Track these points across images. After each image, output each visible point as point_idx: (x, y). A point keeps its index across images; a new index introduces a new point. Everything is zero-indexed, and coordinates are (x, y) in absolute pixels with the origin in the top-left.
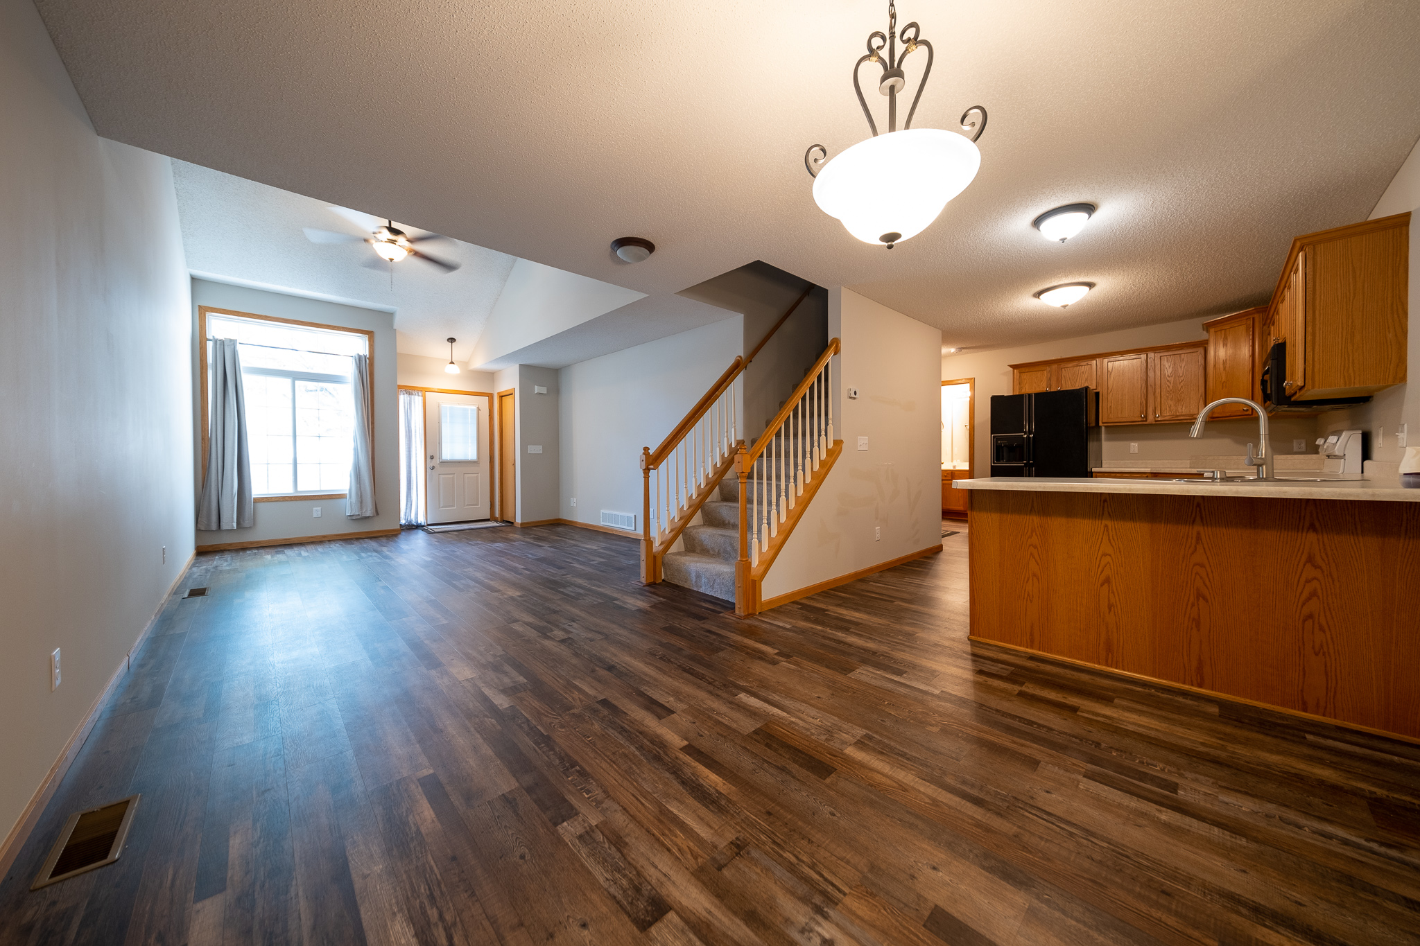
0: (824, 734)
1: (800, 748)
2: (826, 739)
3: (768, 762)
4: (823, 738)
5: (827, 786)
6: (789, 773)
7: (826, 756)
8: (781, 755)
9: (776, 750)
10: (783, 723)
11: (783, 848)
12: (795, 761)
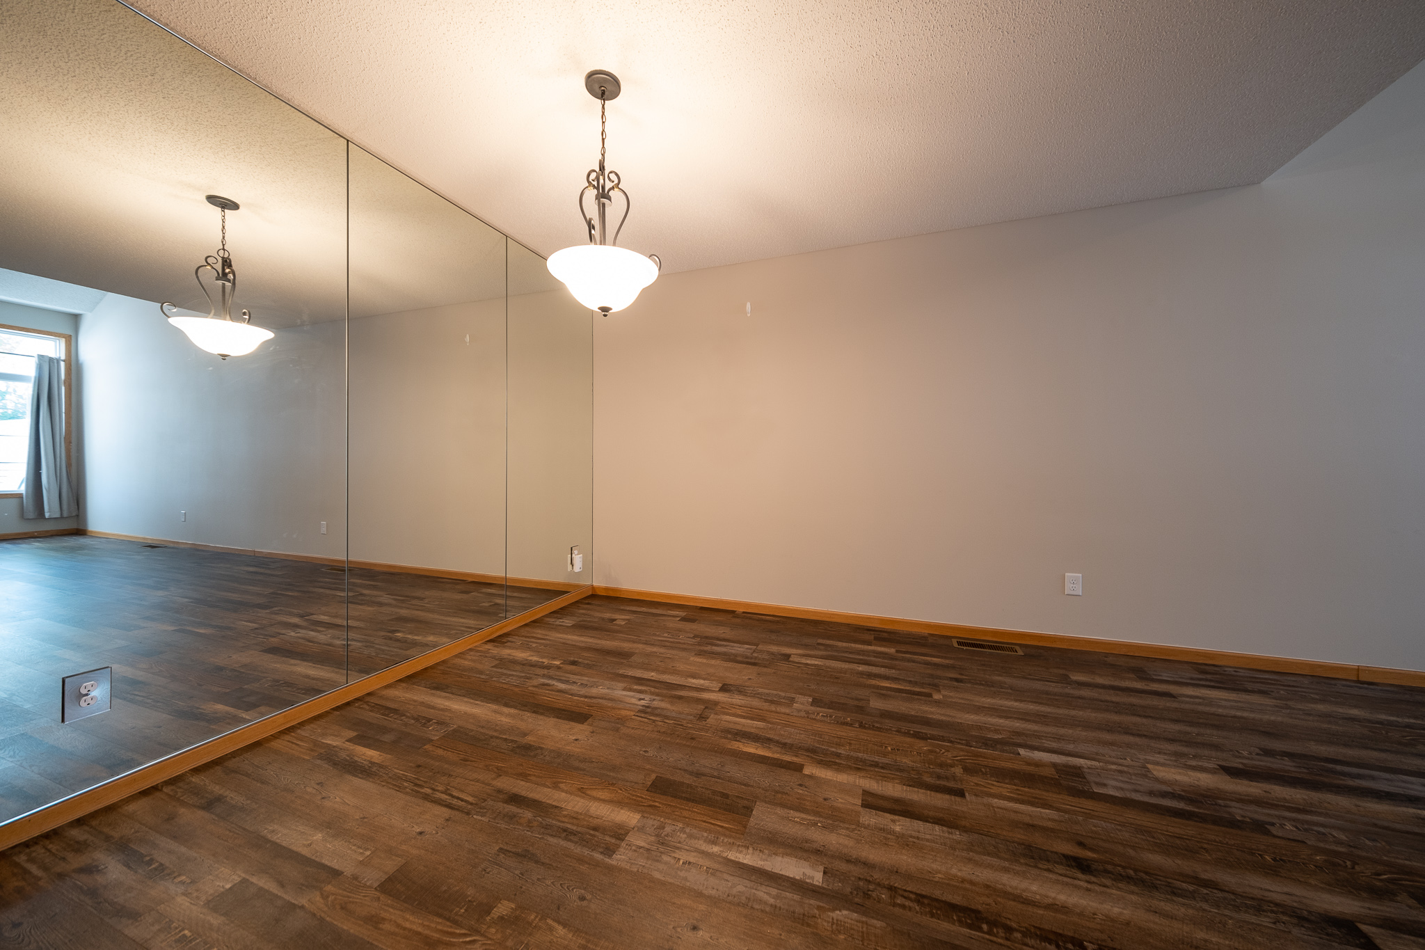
0: (667, 835)
1: (690, 804)
2: (664, 828)
3: (715, 777)
4: (668, 829)
5: (653, 771)
6: (691, 773)
7: (660, 803)
8: (707, 789)
9: (714, 792)
10: (725, 836)
11: (675, 724)
12: (689, 786)
